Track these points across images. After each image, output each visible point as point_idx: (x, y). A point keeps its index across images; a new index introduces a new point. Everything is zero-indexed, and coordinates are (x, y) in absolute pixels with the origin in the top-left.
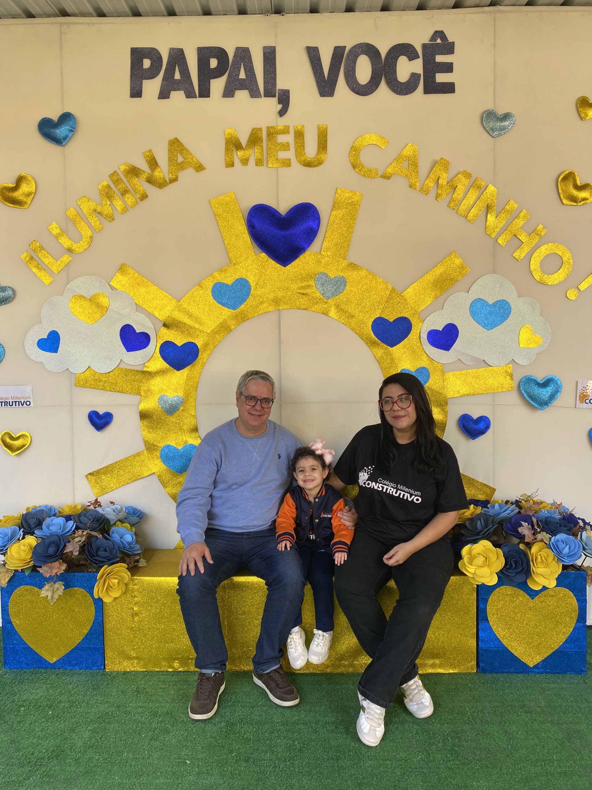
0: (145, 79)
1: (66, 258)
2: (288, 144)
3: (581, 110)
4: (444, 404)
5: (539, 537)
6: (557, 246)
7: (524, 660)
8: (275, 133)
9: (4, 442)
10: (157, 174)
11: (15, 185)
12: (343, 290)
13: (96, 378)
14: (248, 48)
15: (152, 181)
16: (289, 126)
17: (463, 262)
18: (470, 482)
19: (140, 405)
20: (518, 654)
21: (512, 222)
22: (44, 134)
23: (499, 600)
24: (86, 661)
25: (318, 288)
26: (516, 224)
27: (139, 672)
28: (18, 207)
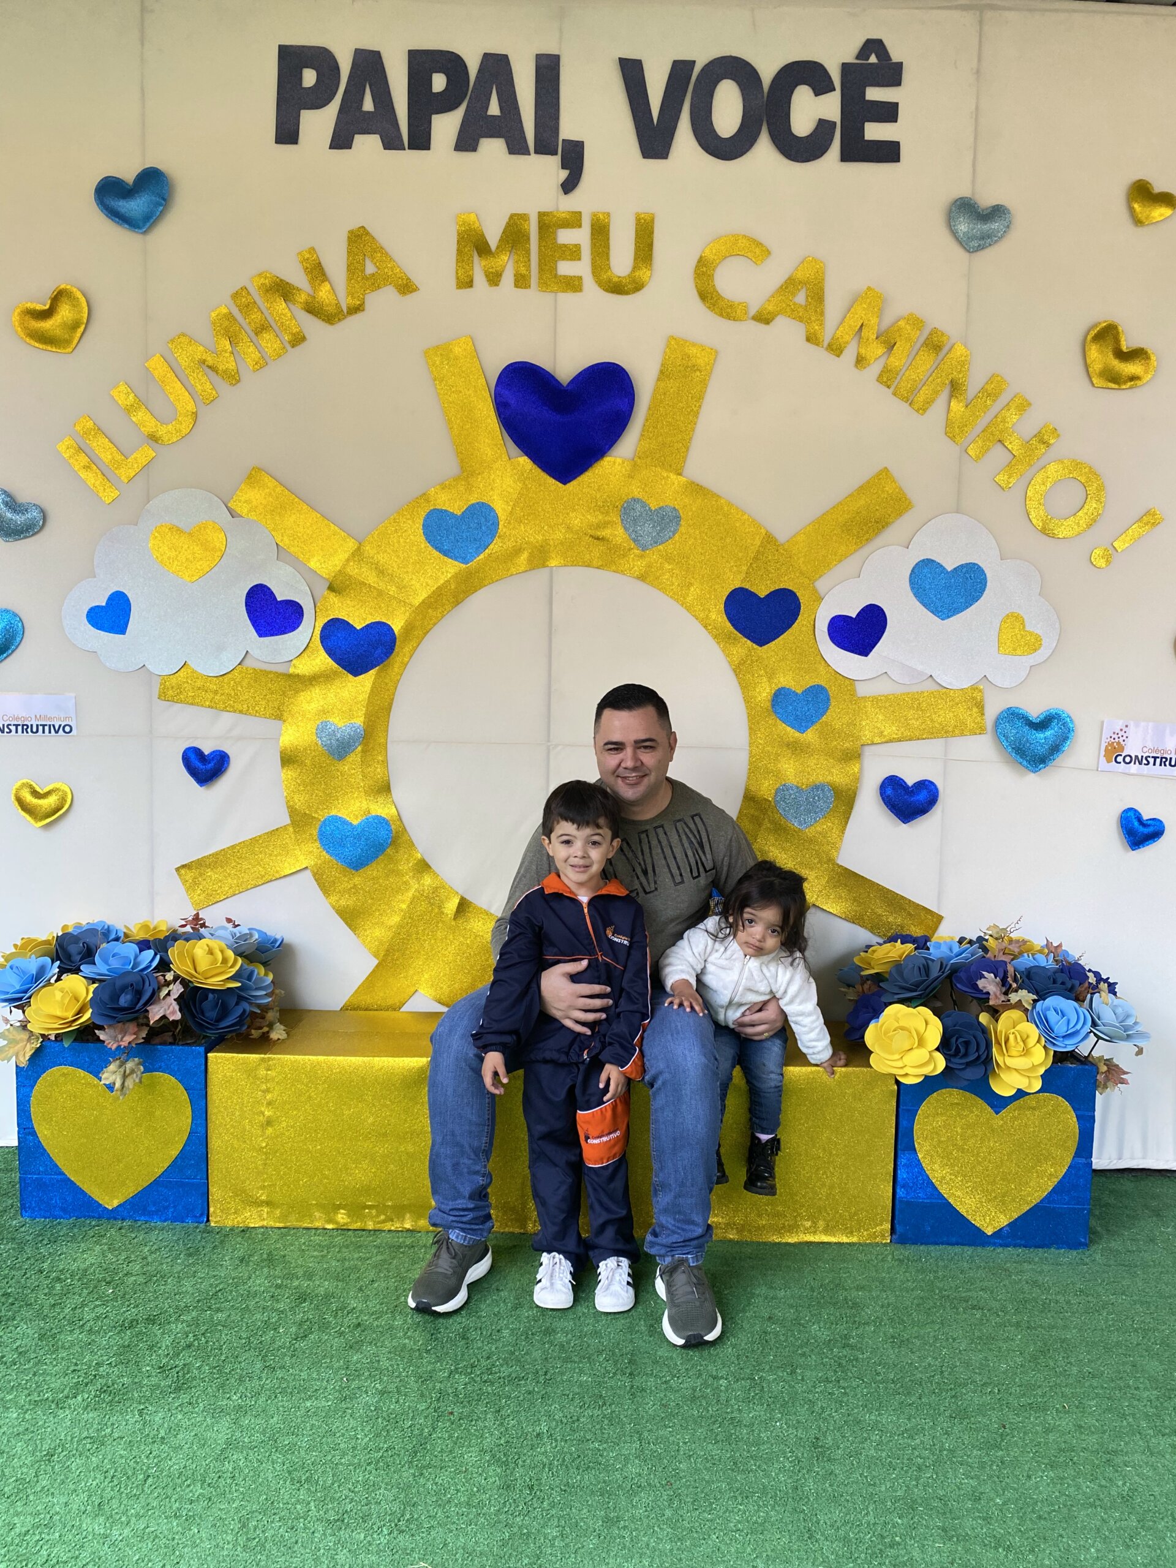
0: (304, 109)
1: (145, 454)
2: (578, 247)
3: (1136, 206)
4: (853, 755)
5: (1014, 998)
6: (1077, 465)
7: (978, 1222)
8: (554, 225)
9: (20, 801)
10: (324, 297)
11: (47, 307)
12: (674, 535)
13: (199, 684)
14: (506, 56)
15: (313, 309)
16: (580, 212)
17: (901, 489)
18: (895, 901)
19: (282, 739)
20: (967, 1212)
21: (996, 417)
22: (107, 209)
23: (938, 1114)
24: (175, 1207)
25: (626, 529)
26: (1004, 421)
27: (272, 1228)
28: (54, 350)
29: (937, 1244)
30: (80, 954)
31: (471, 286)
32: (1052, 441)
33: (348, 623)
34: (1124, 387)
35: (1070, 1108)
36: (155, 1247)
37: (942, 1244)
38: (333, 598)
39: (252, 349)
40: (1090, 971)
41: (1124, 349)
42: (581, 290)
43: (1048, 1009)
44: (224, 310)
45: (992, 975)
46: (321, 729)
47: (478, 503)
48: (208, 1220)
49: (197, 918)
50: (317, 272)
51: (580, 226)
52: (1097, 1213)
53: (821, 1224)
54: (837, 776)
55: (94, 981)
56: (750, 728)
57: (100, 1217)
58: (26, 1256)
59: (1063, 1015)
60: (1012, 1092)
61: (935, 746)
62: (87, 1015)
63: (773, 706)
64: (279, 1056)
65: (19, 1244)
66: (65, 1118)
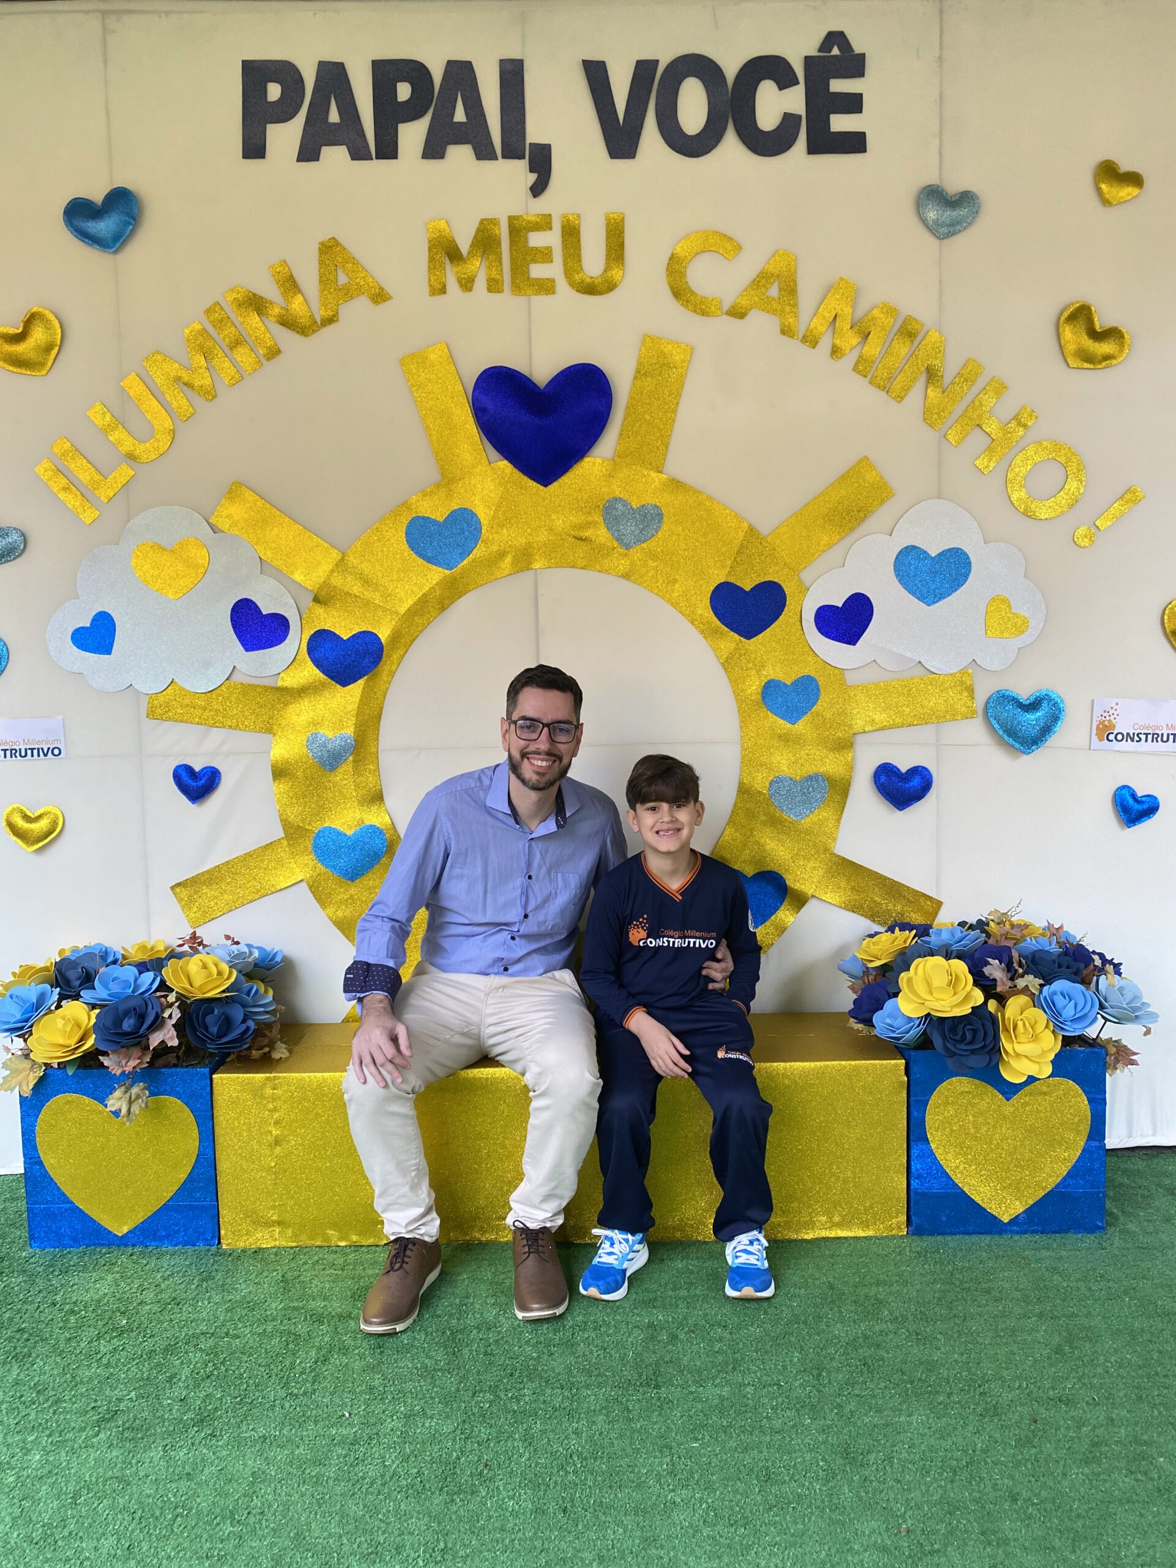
0: (270, 123)
1: (124, 473)
2: (549, 250)
3: (1103, 186)
4: (845, 745)
5: (1021, 983)
6: (1057, 446)
7: (993, 1208)
8: (524, 228)
9: (11, 826)
10: (298, 309)
11: (20, 330)
12: (657, 532)
13: (187, 701)
14: (470, 63)
15: (287, 322)
16: (550, 215)
17: (881, 477)
18: (894, 889)
19: (272, 753)
20: (983, 1200)
21: (973, 402)
22: (76, 231)
23: (948, 1103)
24: (185, 1231)
25: (608, 529)
26: (981, 405)
27: (284, 1248)
28: (29, 373)
29: (954, 1234)
30: (79, 979)
31: (445, 293)
32: (1029, 424)
33: (335, 634)
34: (1100, 366)
35: (1080, 1091)
36: (168, 1273)
37: (959, 1233)
38: (319, 610)
39: (227, 364)
40: (1094, 952)
41: (1098, 329)
42: (554, 293)
43: (1055, 993)
44: (198, 327)
45: (997, 961)
46: (312, 740)
47: (460, 509)
48: (219, 1243)
49: (194, 937)
50: (290, 284)
51: (551, 229)
52: (1111, 1194)
53: (837, 1219)
54: (831, 765)
55: (93, 1007)
56: (741, 722)
57: (110, 1245)
58: (37, 1289)
59: (1071, 1000)
60: (1024, 1079)
61: (926, 733)
62: (90, 1043)
63: (763, 698)
64: (284, 1075)
65: (30, 1276)
66: (71, 1146)
